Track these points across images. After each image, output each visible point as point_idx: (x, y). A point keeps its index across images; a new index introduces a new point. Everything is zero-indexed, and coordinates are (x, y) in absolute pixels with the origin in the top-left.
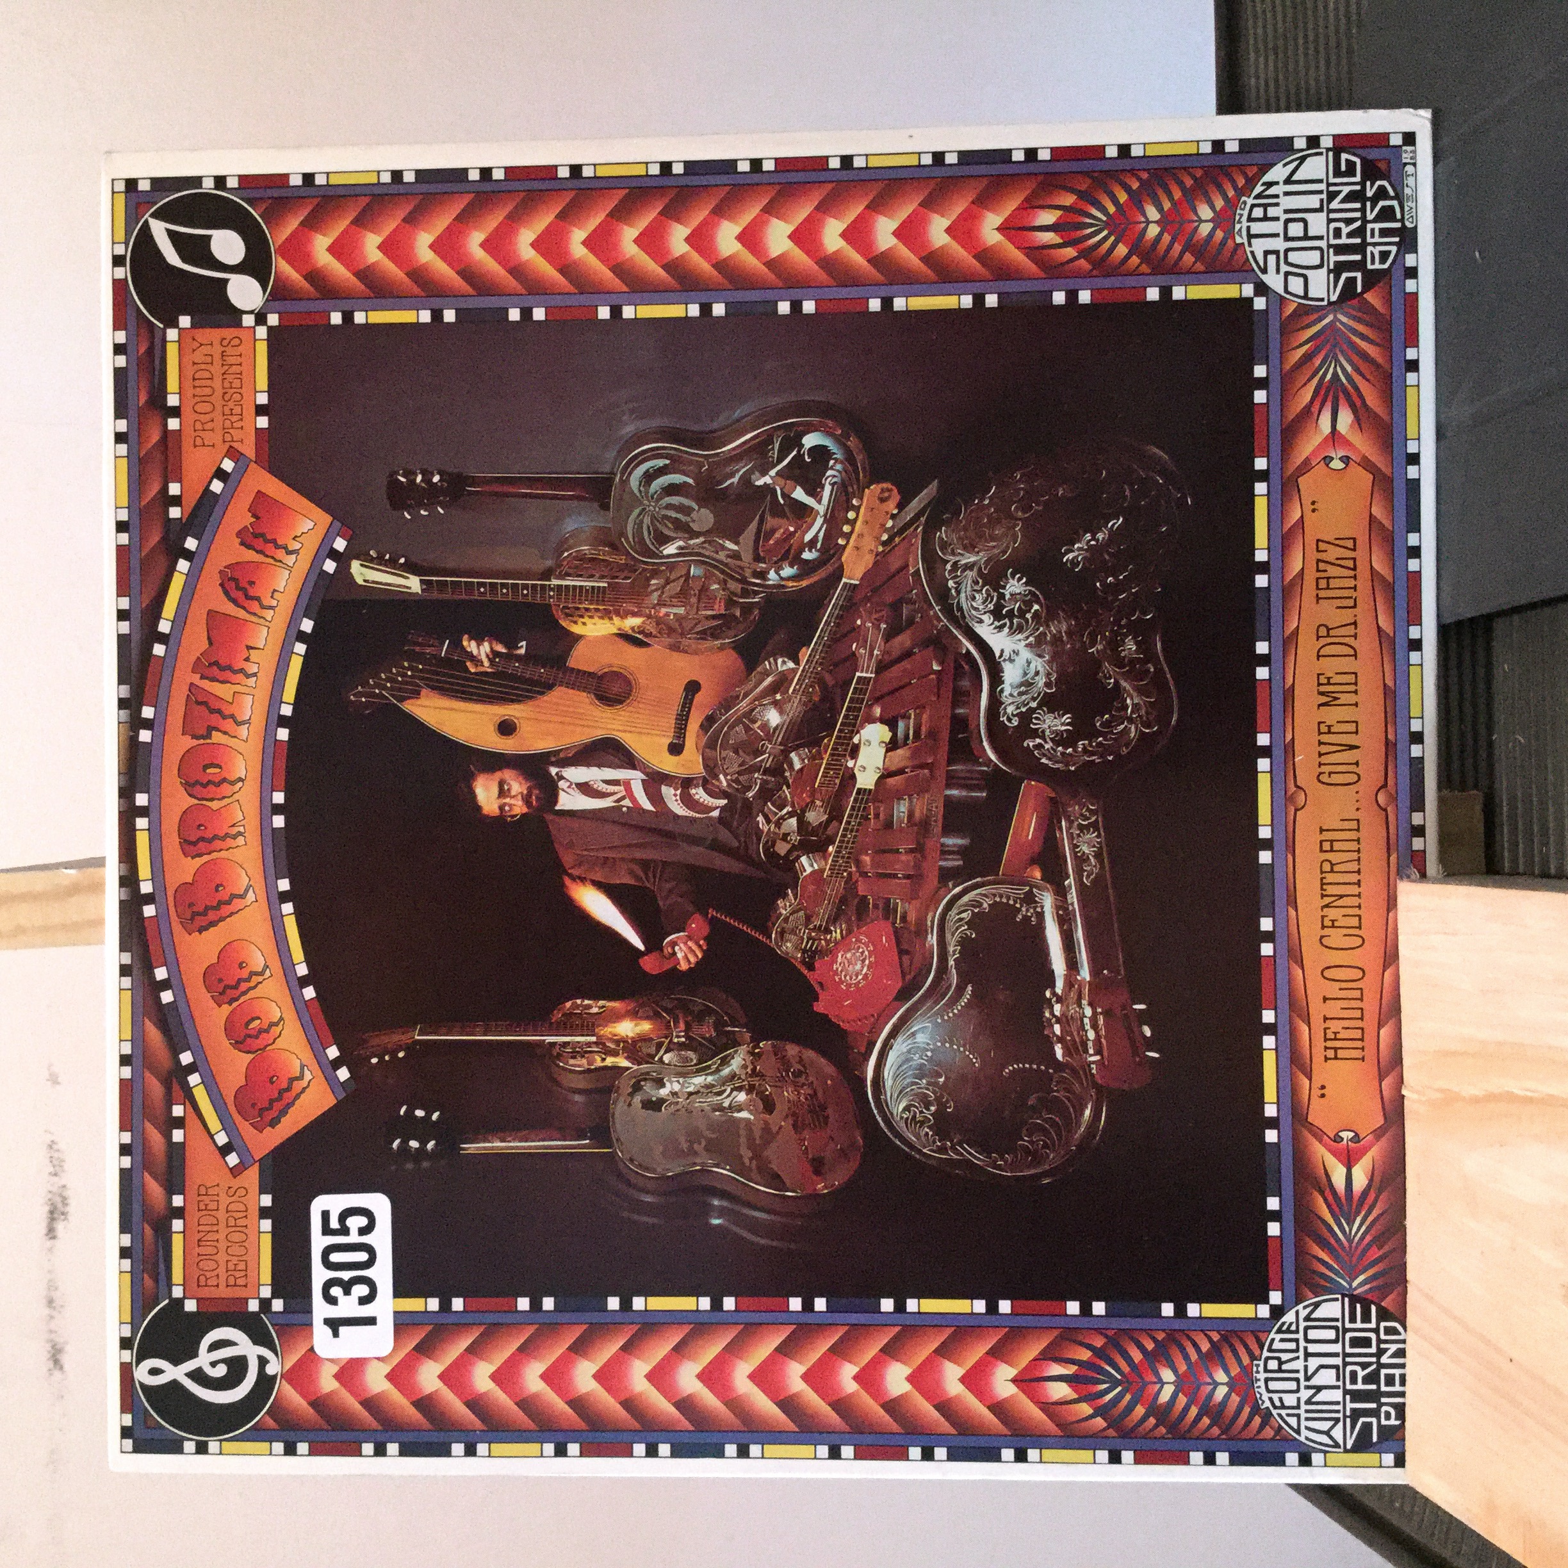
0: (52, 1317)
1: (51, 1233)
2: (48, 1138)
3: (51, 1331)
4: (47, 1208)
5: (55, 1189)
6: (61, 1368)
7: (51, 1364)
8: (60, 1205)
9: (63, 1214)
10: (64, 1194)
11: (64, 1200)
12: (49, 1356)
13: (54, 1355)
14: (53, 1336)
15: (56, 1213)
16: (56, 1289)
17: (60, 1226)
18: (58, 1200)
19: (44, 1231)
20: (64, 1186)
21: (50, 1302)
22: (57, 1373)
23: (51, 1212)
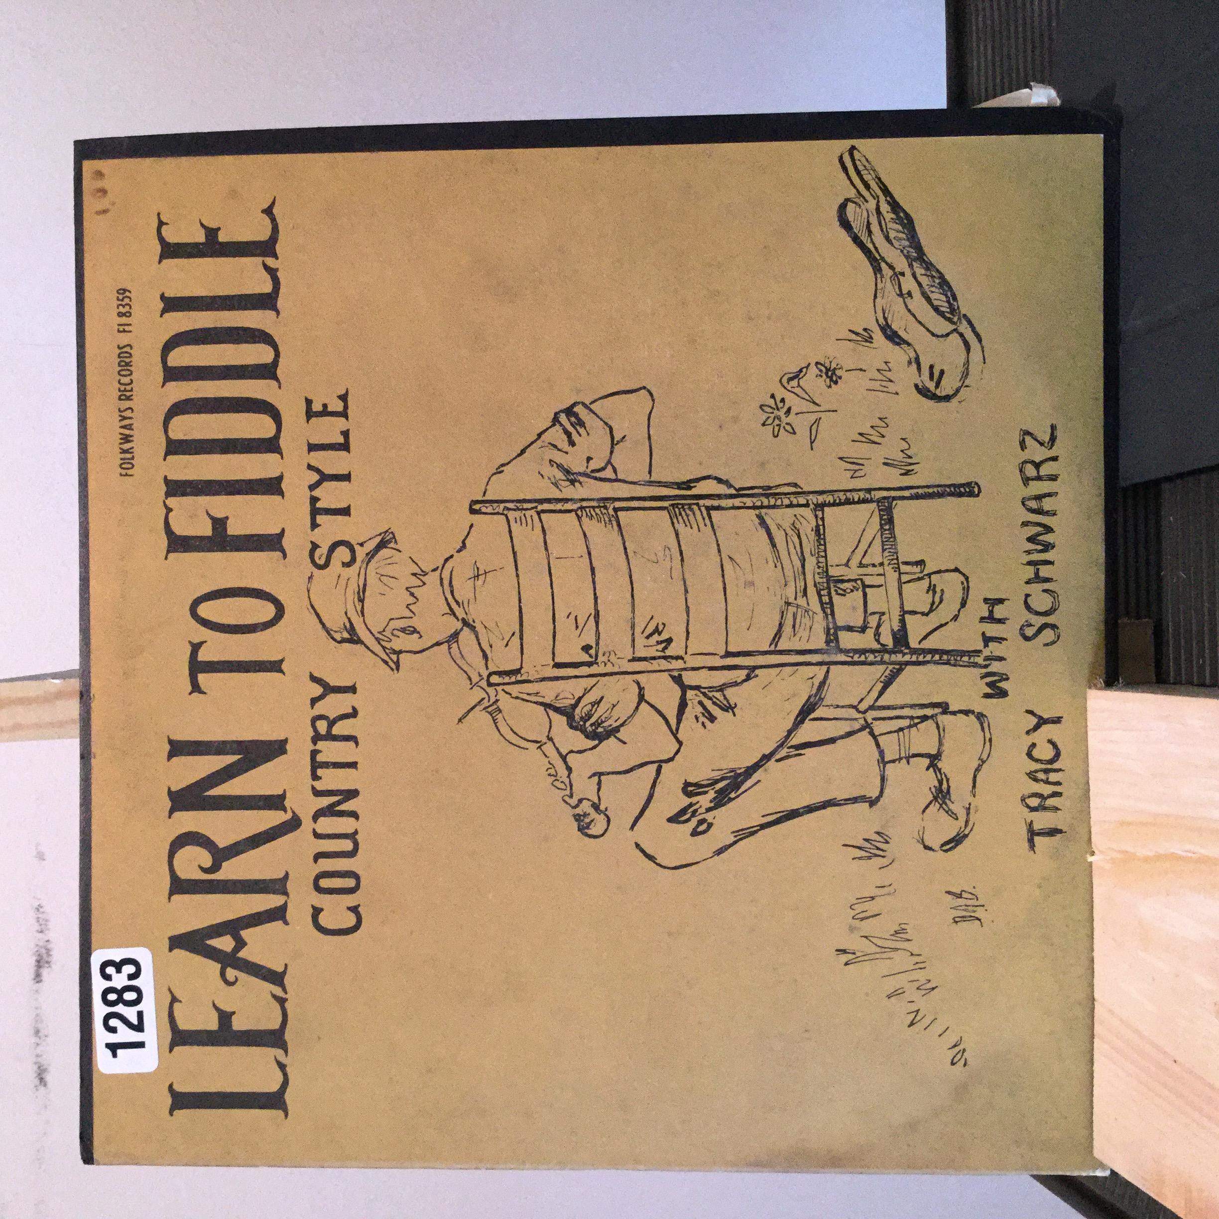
0: (38, 1044)
1: (38, 978)
2: (36, 905)
3: (37, 1056)
4: (34, 958)
5: (41, 944)
6: (45, 1085)
7: (37, 1082)
8: (45, 956)
9: (48, 962)
10: (49, 946)
11: (48, 951)
12: (35, 1075)
13: (39, 1074)
14: (39, 1059)
15: (41, 962)
16: (42, 1022)
17: (45, 972)
18: (44, 951)
19: (33, 976)
20: (48, 941)
21: (37, 1032)
22: (42, 1089)
23: (38, 961)
